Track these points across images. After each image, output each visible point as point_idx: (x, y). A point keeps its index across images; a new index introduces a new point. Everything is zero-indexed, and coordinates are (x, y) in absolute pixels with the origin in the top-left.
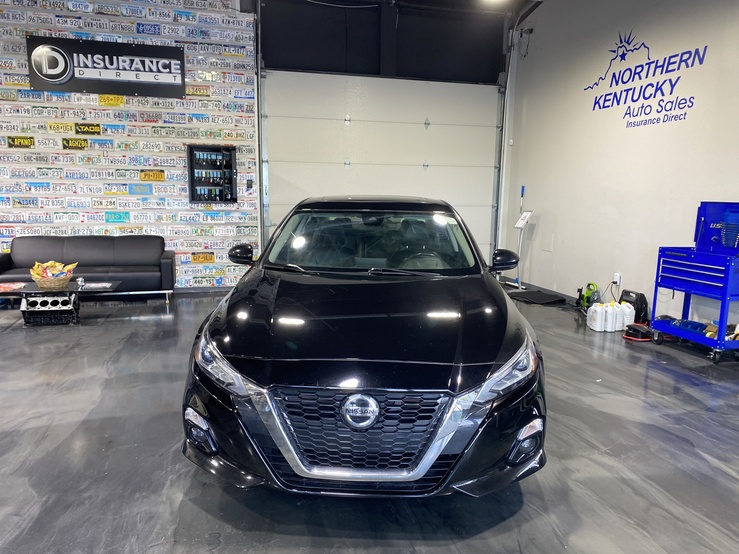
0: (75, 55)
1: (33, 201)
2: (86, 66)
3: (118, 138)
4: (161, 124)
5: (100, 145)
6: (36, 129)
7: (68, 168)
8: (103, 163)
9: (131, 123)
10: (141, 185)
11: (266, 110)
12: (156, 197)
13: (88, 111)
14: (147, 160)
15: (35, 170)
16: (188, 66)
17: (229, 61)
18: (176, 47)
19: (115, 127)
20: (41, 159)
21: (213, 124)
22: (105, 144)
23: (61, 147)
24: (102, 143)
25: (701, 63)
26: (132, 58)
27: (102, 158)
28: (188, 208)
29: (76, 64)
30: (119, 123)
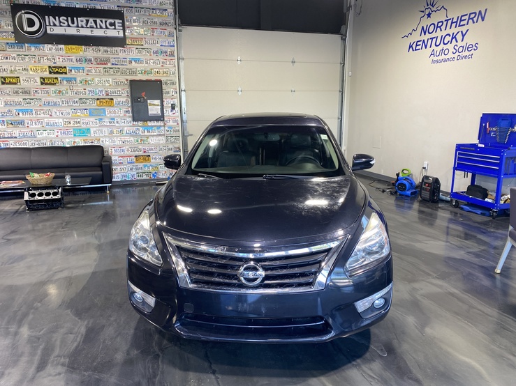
0: (47, 17)
1: (21, 123)
2: (55, 25)
3: (80, 77)
4: (109, 65)
5: (67, 81)
6: (21, 71)
7: (45, 98)
8: (70, 94)
9: (91, 65)
10: (97, 109)
11: (182, 55)
12: (108, 117)
13: (58, 57)
14: (101, 91)
15: (22, 100)
16: (127, 23)
17: (156, 20)
18: (118, 11)
19: (78, 69)
20: (26, 92)
21: (146, 65)
22: (70, 81)
23: (39, 83)
24: (69, 80)
25: (483, 19)
26: (87, 19)
27: (69, 90)
28: (131, 125)
29: (47, 24)
30: (80, 66)
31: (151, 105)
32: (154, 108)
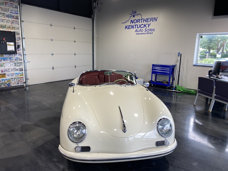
11: (23, 19)
21: (2, 22)
31: (8, 45)
32: (10, 47)
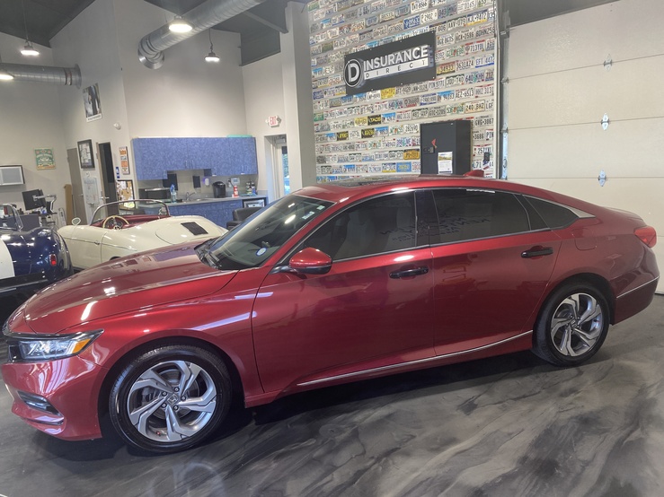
3: (391, 124)
4: (418, 107)
5: (381, 132)
6: (349, 125)
7: (364, 152)
8: (382, 147)
9: (400, 110)
10: (404, 163)
13: (375, 105)
14: (408, 141)
15: (348, 156)
16: (438, 46)
17: (472, 30)
18: (430, 32)
19: (390, 115)
20: (352, 147)
21: (457, 99)
23: (361, 136)
24: (382, 130)
27: (381, 142)
30: (392, 111)
31: (442, 159)
32: (444, 163)
